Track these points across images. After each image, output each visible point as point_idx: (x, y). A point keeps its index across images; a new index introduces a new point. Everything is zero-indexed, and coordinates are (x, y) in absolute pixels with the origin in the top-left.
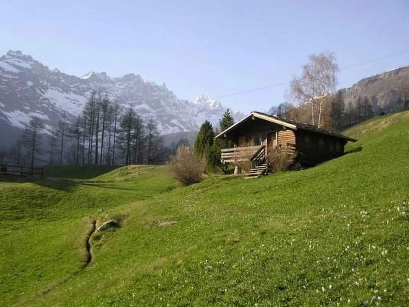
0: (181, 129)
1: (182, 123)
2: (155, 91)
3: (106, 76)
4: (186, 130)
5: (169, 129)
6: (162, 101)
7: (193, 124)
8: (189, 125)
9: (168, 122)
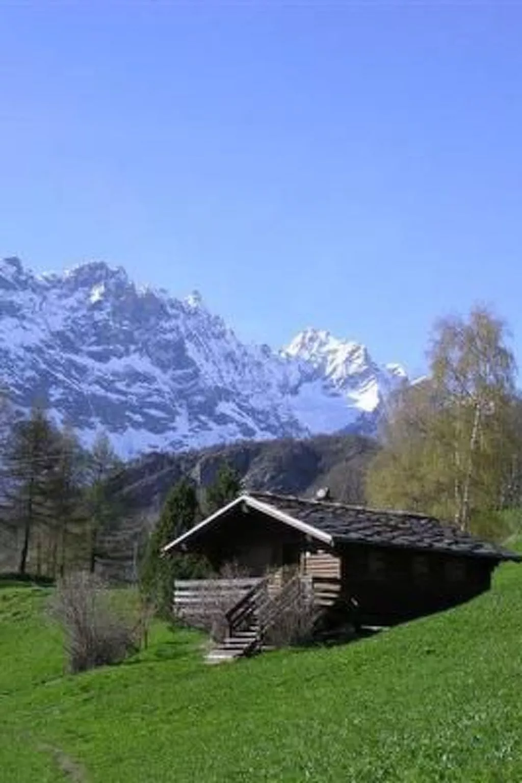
0: (249, 432)
1: (252, 412)
2: (169, 317)
3: (20, 270)
4: (261, 436)
5: (210, 429)
6: (189, 345)
7: (284, 419)
8: (272, 421)
9: (208, 408)
